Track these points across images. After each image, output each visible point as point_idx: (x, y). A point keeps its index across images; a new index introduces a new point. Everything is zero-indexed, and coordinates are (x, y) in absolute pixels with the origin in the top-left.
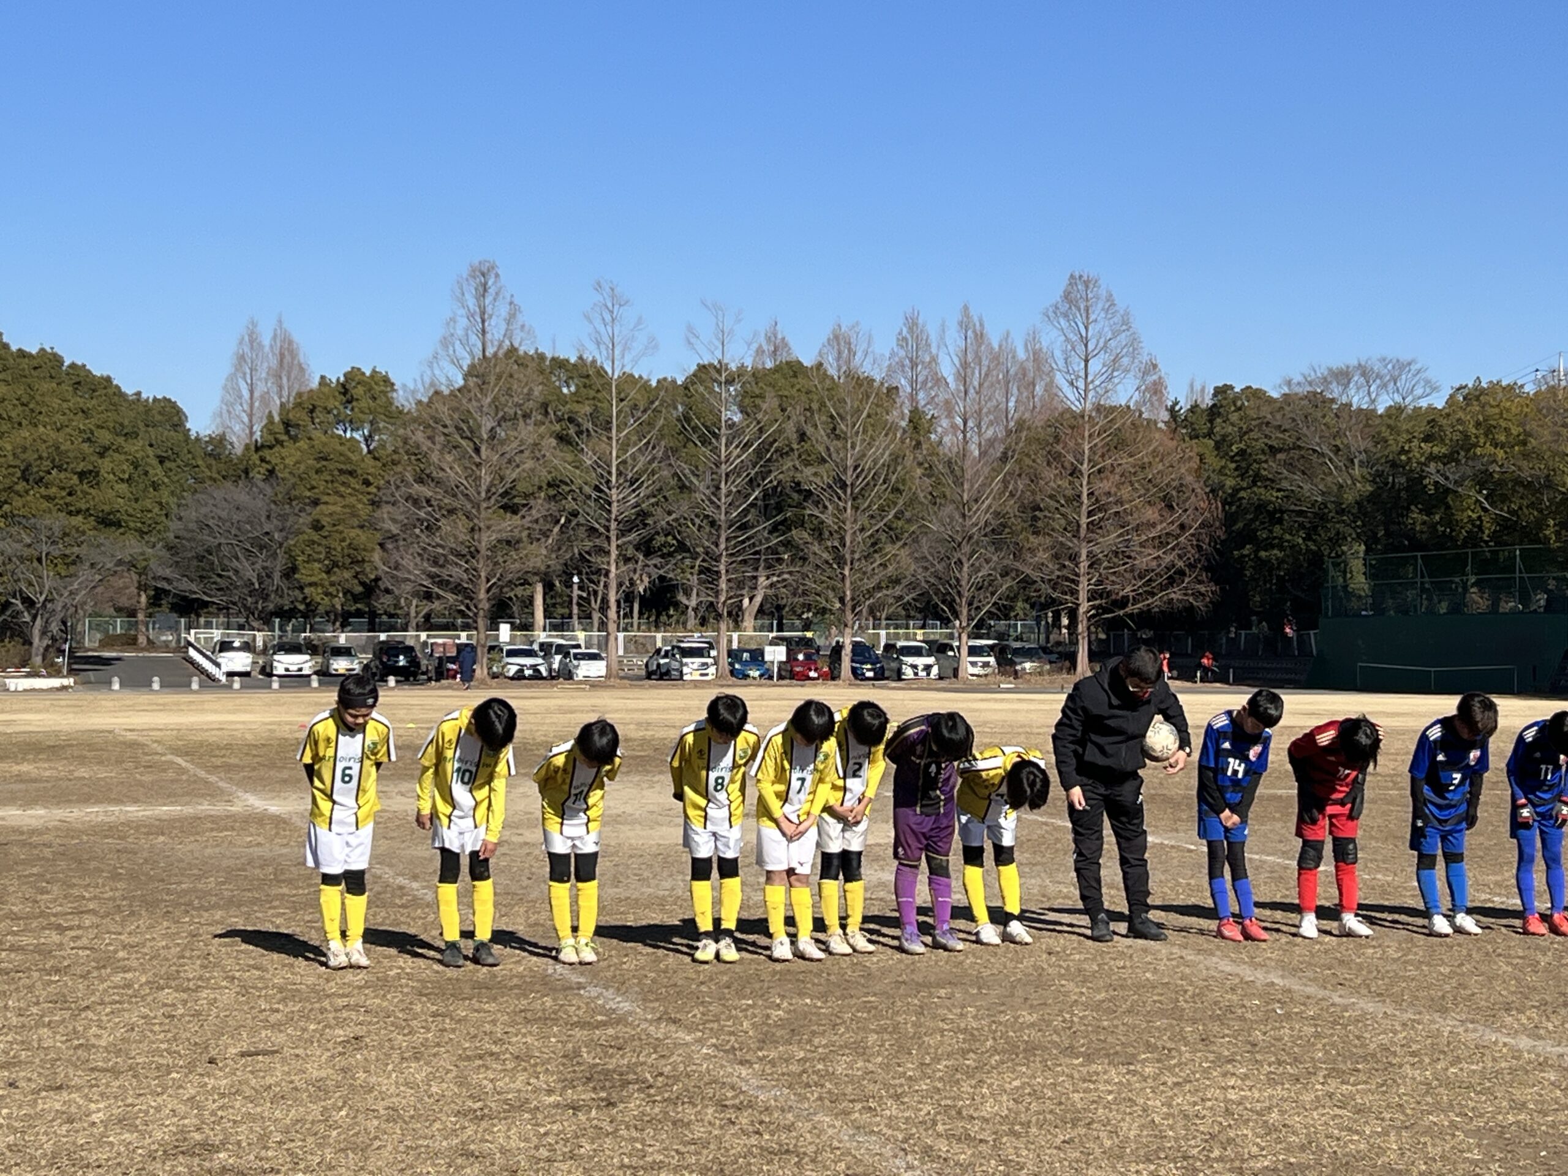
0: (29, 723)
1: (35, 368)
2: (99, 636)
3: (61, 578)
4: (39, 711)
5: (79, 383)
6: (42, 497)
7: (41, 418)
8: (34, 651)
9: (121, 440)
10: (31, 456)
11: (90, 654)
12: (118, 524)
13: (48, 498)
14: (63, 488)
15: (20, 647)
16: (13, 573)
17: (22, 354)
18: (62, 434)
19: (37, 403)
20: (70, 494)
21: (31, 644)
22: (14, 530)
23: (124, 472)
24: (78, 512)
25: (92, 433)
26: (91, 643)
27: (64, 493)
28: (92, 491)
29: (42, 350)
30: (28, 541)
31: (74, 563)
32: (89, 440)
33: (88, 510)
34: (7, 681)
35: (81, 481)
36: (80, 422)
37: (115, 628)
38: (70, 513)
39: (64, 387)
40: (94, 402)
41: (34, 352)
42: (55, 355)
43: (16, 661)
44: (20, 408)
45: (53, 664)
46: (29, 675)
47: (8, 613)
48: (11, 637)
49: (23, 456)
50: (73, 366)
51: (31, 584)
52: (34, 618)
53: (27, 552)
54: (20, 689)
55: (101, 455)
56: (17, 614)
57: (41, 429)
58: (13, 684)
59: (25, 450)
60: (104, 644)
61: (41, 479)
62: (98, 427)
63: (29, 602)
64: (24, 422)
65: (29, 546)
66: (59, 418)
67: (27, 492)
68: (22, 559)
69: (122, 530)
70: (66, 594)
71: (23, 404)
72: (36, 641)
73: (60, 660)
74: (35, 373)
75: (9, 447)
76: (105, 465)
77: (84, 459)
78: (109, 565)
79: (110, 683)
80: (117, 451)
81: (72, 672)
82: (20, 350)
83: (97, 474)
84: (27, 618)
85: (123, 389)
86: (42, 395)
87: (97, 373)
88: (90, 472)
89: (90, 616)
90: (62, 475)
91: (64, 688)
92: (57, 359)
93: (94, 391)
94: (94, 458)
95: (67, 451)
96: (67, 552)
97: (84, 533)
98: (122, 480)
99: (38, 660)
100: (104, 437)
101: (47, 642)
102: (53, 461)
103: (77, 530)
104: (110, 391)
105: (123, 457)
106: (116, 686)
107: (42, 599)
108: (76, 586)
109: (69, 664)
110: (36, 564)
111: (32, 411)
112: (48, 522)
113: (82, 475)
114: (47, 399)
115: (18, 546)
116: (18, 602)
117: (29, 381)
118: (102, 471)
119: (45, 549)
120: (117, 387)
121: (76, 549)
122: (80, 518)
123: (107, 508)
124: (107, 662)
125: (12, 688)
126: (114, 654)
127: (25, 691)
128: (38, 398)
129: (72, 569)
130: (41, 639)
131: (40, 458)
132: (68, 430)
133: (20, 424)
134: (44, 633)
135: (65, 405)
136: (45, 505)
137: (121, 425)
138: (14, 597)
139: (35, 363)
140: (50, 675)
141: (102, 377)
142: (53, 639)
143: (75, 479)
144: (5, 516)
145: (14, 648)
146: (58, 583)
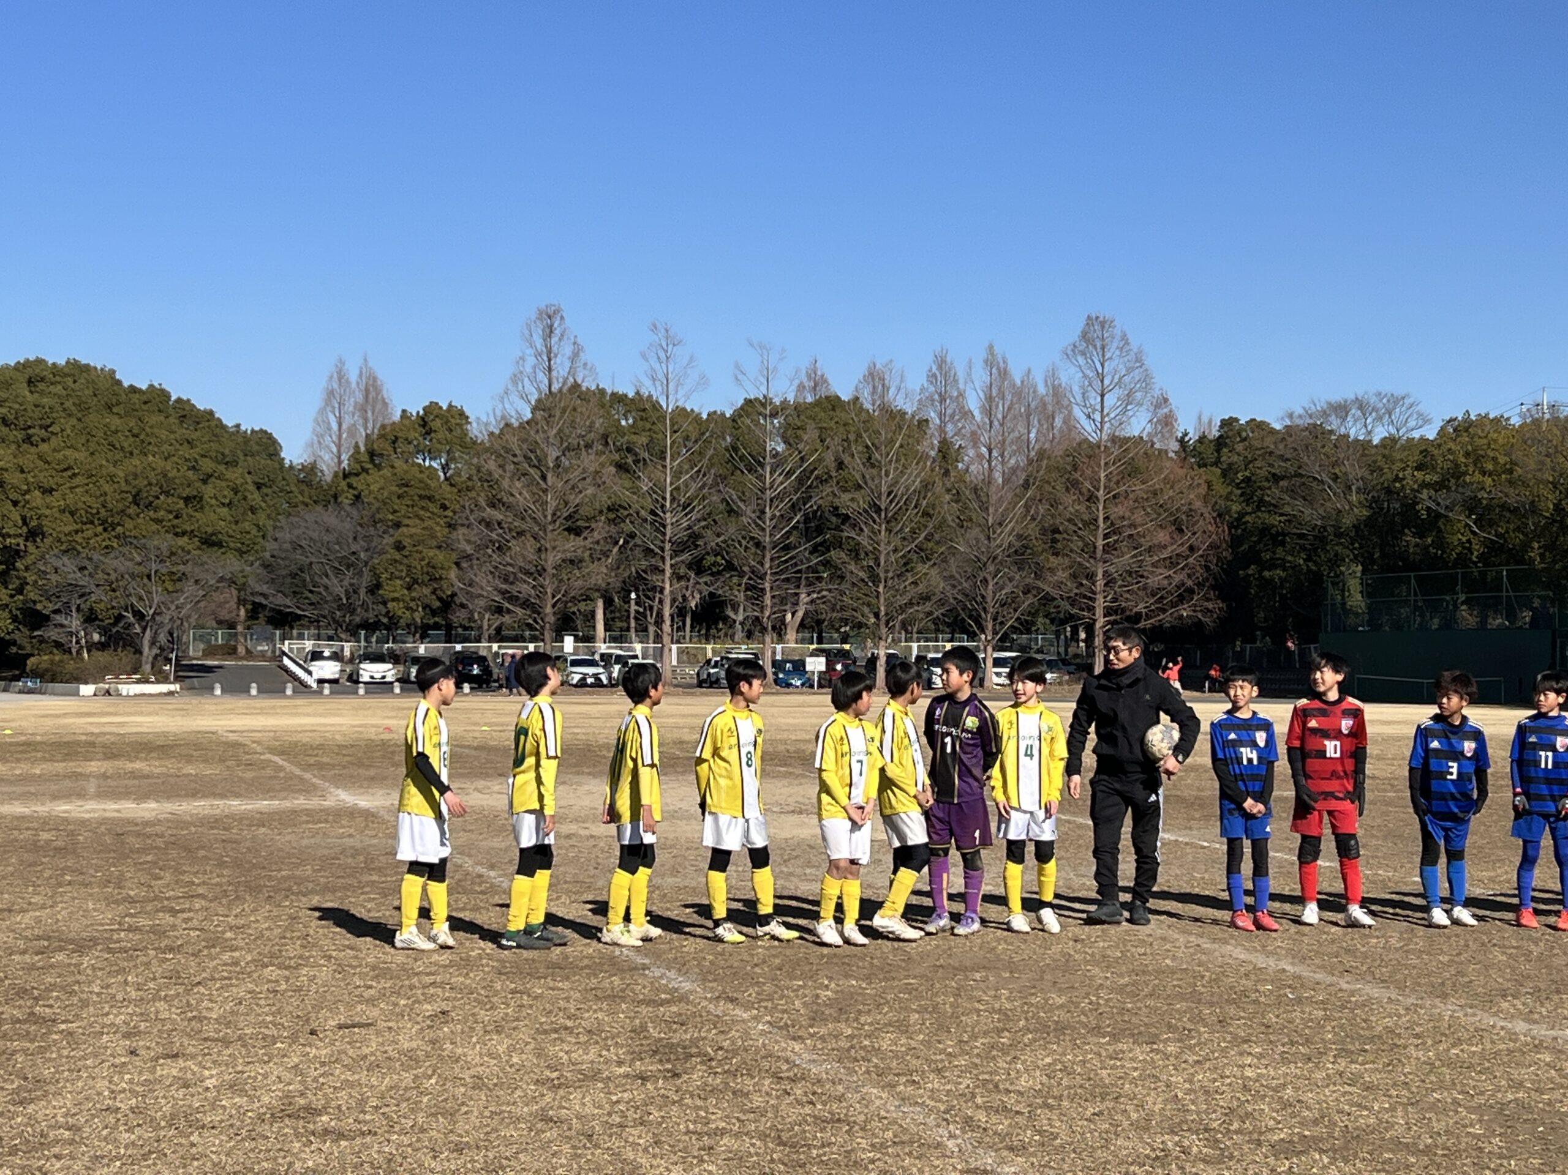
0: (141, 725)
1: (145, 403)
2: (202, 646)
3: (169, 592)
4: (149, 714)
5: (184, 416)
6: (151, 519)
7: (150, 448)
8: (144, 659)
9: (222, 468)
10: (141, 483)
11: (195, 662)
12: (219, 544)
13: (158, 521)
14: (170, 512)
15: (131, 655)
16: (125, 588)
17: (133, 389)
18: (169, 462)
19: (147, 435)
20: (177, 517)
21: (141, 653)
22: (125, 550)
23: (225, 497)
24: (184, 533)
25: (196, 461)
26: (195, 652)
27: (171, 517)
28: (196, 514)
29: (151, 386)
30: (138, 559)
31: (180, 580)
32: (194, 468)
33: (192, 531)
34: (120, 686)
35: (186, 506)
36: (185, 451)
37: (216, 639)
38: (176, 534)
39: (172, 420)
40: (198, 433)
41: (144, 387)
42: (163, 391)
43: (128, 668)
44: (132, 439)
45: (161, 671)
46: (139, 682)
47: (121, 624)
48: (124, 646)
49: (134, 483)
50: (179, 400)
51: (141, 599)
52: (144, 629)
53: (138, 570)
54: (131, 694)
55: (205, 482)
56: (129, 626)
57: (151, 458)
58: (124, 689)
59: (136, 476)
60: (208, 653)
61: (151, 503)
62: (203, 456)
63: (139, 616)
64: (136, 452)
65: (140, 564)
66: (166, 447)
67: (138, 515)
68: (133, 576)
69: (223, 550)
70: (173, 607)
71: (136, 436)
72: (146, 650)
73: (167, 668)
74: (145, 407)
75: (122, 474)
76: (208, 491)
77: (189, 486)
78: (212, 582)
79: (212, 689)
80: (218, 478)
81: (178, 679)
82: (131, 386)
83: (201, 498)
84: (138, 629)
85: (225, 422)
86: (151, 427)
87: (201, 407)
88: (195, 497)
89: (194, 628)
90: (170, 500)
91: (171, 693)
92: (164, 395)
93: (198, 423)
94: (198, 484)
95: (175, 478)
96: (174, 570)
97: (189, 552)
98: (223, 504)
99: (147, 668)
100: (207, 465)
101: (155, 651)
102: (161, 488)
103: (183, 550)
104: (213, 423)
105: (224, 484)
106: (218, 692)
107: (151, 612)
108: (182, 600)
109: (176, 671)
110: (145, 580)
111: (143, 442)
112: (156, 543)
113: (187, 500)
114: (156, 430)
115: (128, 563)
116: (130, 615)
117: (140, 414)
118: (206, 496)
119: (154, 567)
120: (219, 420)
121: (181, 567)
122: (186, 539)
123: (210, 530)
124: (209, 669)
125: (124, 693)
126: (216, 663)
127: (136, 695)
128: (148, 430)
129: (178, 585)
130: (150, 648)
131: (150, 484)
132: (175, 459)
133: (131, 454)
134: (153, 643)
135: (172, 436)
136: (155, 527)
137: (223, 454)
138: (126, 610)
139: (145, 398)
140: (158, 682)
141: (205, 411)
142: (161, 648)
143: (181, 503)
144: (117, 537)
145: (126, 657)
146: (166, 598)
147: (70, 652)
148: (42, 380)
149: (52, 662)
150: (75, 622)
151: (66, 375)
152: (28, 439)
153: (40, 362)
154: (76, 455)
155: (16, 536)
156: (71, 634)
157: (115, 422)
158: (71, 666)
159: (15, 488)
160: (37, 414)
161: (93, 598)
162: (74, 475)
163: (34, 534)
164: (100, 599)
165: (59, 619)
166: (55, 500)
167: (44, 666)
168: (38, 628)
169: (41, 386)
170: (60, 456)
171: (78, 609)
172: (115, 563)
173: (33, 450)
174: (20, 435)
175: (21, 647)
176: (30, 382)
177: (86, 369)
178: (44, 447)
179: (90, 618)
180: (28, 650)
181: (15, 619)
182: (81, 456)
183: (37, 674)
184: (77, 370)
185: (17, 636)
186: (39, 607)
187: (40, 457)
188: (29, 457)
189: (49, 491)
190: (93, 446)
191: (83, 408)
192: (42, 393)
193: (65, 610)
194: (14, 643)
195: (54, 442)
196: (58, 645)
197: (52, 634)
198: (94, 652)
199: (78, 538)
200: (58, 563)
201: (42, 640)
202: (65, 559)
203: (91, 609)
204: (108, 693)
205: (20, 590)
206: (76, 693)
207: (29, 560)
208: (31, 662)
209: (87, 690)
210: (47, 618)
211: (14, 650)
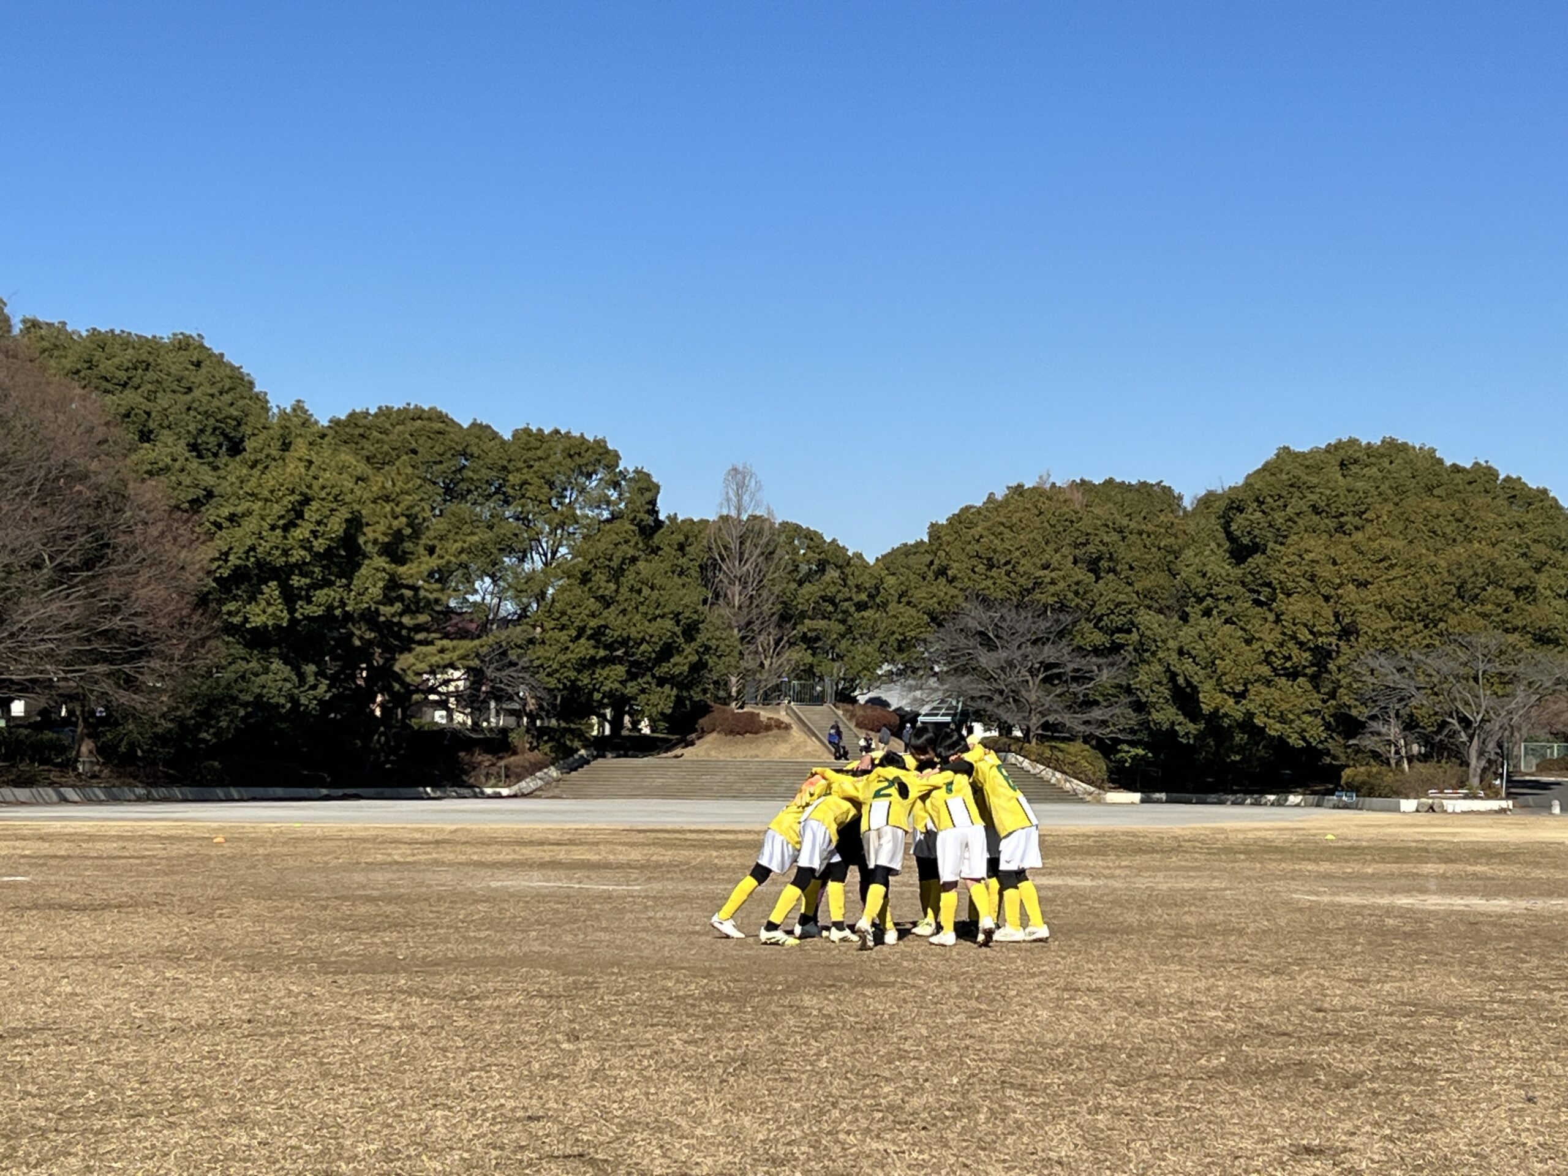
0: (1475, 835)
1: (1470, 483)
2: (1534, 762)
3: (1498, 697)
4: (1481, 827)
5: (1514, 496)
6: (1478, 614)
7: (1476, 533)
8: (1471, 771)
9: (1558, 554)
10: (1466, 573)
11: (1528, 778)
12: (1556, 642)
13: (1484, 616)
14: (1499, 605)
15: (1457, 768)
16: (1449, 693)
17: (1456, 469)
18: (1497, 548)
19: (1472, 519)
20: (1506, 611)
21: (1468, 765)
22: (1448, 649)
23: (1562, 587)
24: (1515, 629)
25: (1528, 547)
26: (1527, 768)
27: (1500, 611)
28: (1529, 607)
29: (1476, 463)
30: (1464, 658)
31: (1510, 682)
32: (1524, 555)
33: (1524, 627)
34: (1445, 802)
35: (1517, 598)
36: (1515, 537)
37: (1552, 753)
38: (1506, 631)
39: (1499, 501)
40: (1530, 515)
41: (1468, 466)
42: (1490, 468)
43: (1454, 782)
44: (1455, 524)
45: (1490, 786)
46: (1466, 797)
47: (1445, 732)
48: (1448, 757)
49: (1457, 573)
50: (1508, 479)
51: (1467, 703)
52: (1471, 738)
53: (1462, 671)
54: (1458, 810)
55: (1538, 570)
56: (1454, 734)
57: (1477, 545)
58: (1450, 805)
59: (1460, 566)
60: (1542, 768)
61: (1477, 595)
62: (1535, 541)
63: (1466, 722)
64: (1459, 539)
65: (1465, 664)
66: (1493, 533)
67: (1462, 609)
68: (1457, 677)
69: (1560, 648)
70: (1503, 713)
71: (1459, 521)
72: (1473, 762)
73: (1498, 782)
74: (1469, 488)
75: (1443, 563)
76: (1542, 581)
77: (1520, 575)
78: (1548, 684)
79: (1550, 807)
80: (1554, 566)
81: (1509, 796)
82: (1454, 465)
83: (1534, 589)
84: (1464, 737)
85: (1561, 502)
86: (1477, 510)
87: (1533, 485)
88: (1527, 588)
89: (1525, 741)
90: (1498, 592)
91: (1503, 811)
92: (1490, 473)
93: (1530, 504)
94: (1531, 573)
95: (1504, 566)
96: (1504, 670)
97: (1521, 651)
98: (1560, 596)
99: (1475, 781)
100: (1541, 552)
101: (1483, 763)
102: (1488, 578)
103: (1514, 647)
104: (1547, 504)
105: (1560, 572)
106: (1557, 810)
107: (1479, 718)
108: (1513, 705)
109: (1507, 788)
110: (1472, 683)
111: (1467, 526)
112: (1482, 640)
113: (1518, 591)
114: (1482, 514)
115: (1451, 664)
116: (1455, 722)
117: (1463, 496)
118: (1540, 587)
119: (1481, 667)
120: (1555, 499)
121: (1512, 667)
122: (1517, 635)
123: (1544, 625)
124: (1546, 786)
125: (1450, 810)
126: (1552, 779)
127: (1463, 813)
128: (1472, 513)
129: (1509, 689)
130: (1478, 758)
131: (1476, 574)
132: (1504, 545)
133: (1454, 540)
134: (1481, 753)
135: (1500, 520)
136: (1482, 622)
137: (1559, 539)
138: (1451, 716)
139: (1469, 478)
140: (1488, 797)
141: (1538, 490)
142: (1489, 761)
143: (1511, 596)
144: (1440, 634)
145: (1450, 768)
146: (1494, 702)
147: (1389, 764)
148: (1356, 462)
149: (1369, 774)
150: (1394, 730)
151: (1382, 456)
152: (1341, 528)
153: (1353, 442)
154: (1394, 543)
155: (1328, 634)
156: (1389, 743)
157: (1436, 506)
158: (1389, 778)
159: (1328, 582)
160: (1350, 500)
161: (1414, 702)
162: (1392, 566)
163: (1347, 633)
164: (1421, 704)
165: (1375, 726)
166: (1371, 594)
167: (1359, 779)
168: (1354, 737)
169: (1355, 469)
170: (1375, 545)
171: (1397, 715)
172: (1437, 664)
173: (1346, 539)
174: (1332, 524)
175: (1335, 758)
176: (1342, 464)
177: (1404, 448)
178: (1358, 536)
179: (1410, 725)
180: (1343, 759)
181: (1328, 727)
182: (1400, 544)
183: (1353, 788)
184: (1393, 449)
185: (1330, 745)
186: (1354, 712)
187: (1354, 547)
188: (1341, 549)
189: (1363, 584)
190: (1411, 533)
191: (1399, 490)
192: (1355, 476)
193: (1381, 716)
194: (1328, 752)
195: (1370, 529)
196: (1376, 755)
197: (1368, 742)
198: (1417, 765)
199: (1396, 636)
200: (1373, 664)
201: (1358, 750)
202: (1382, 659)
203: (1411, 715)
204: (1431, 809)
205: (1333, 695)
206: (1397, 809)
207: (1341, 661)
208: (1346, 774)
209: (1408, 805)
210: (1362, 725)
211: (1328, 760)
